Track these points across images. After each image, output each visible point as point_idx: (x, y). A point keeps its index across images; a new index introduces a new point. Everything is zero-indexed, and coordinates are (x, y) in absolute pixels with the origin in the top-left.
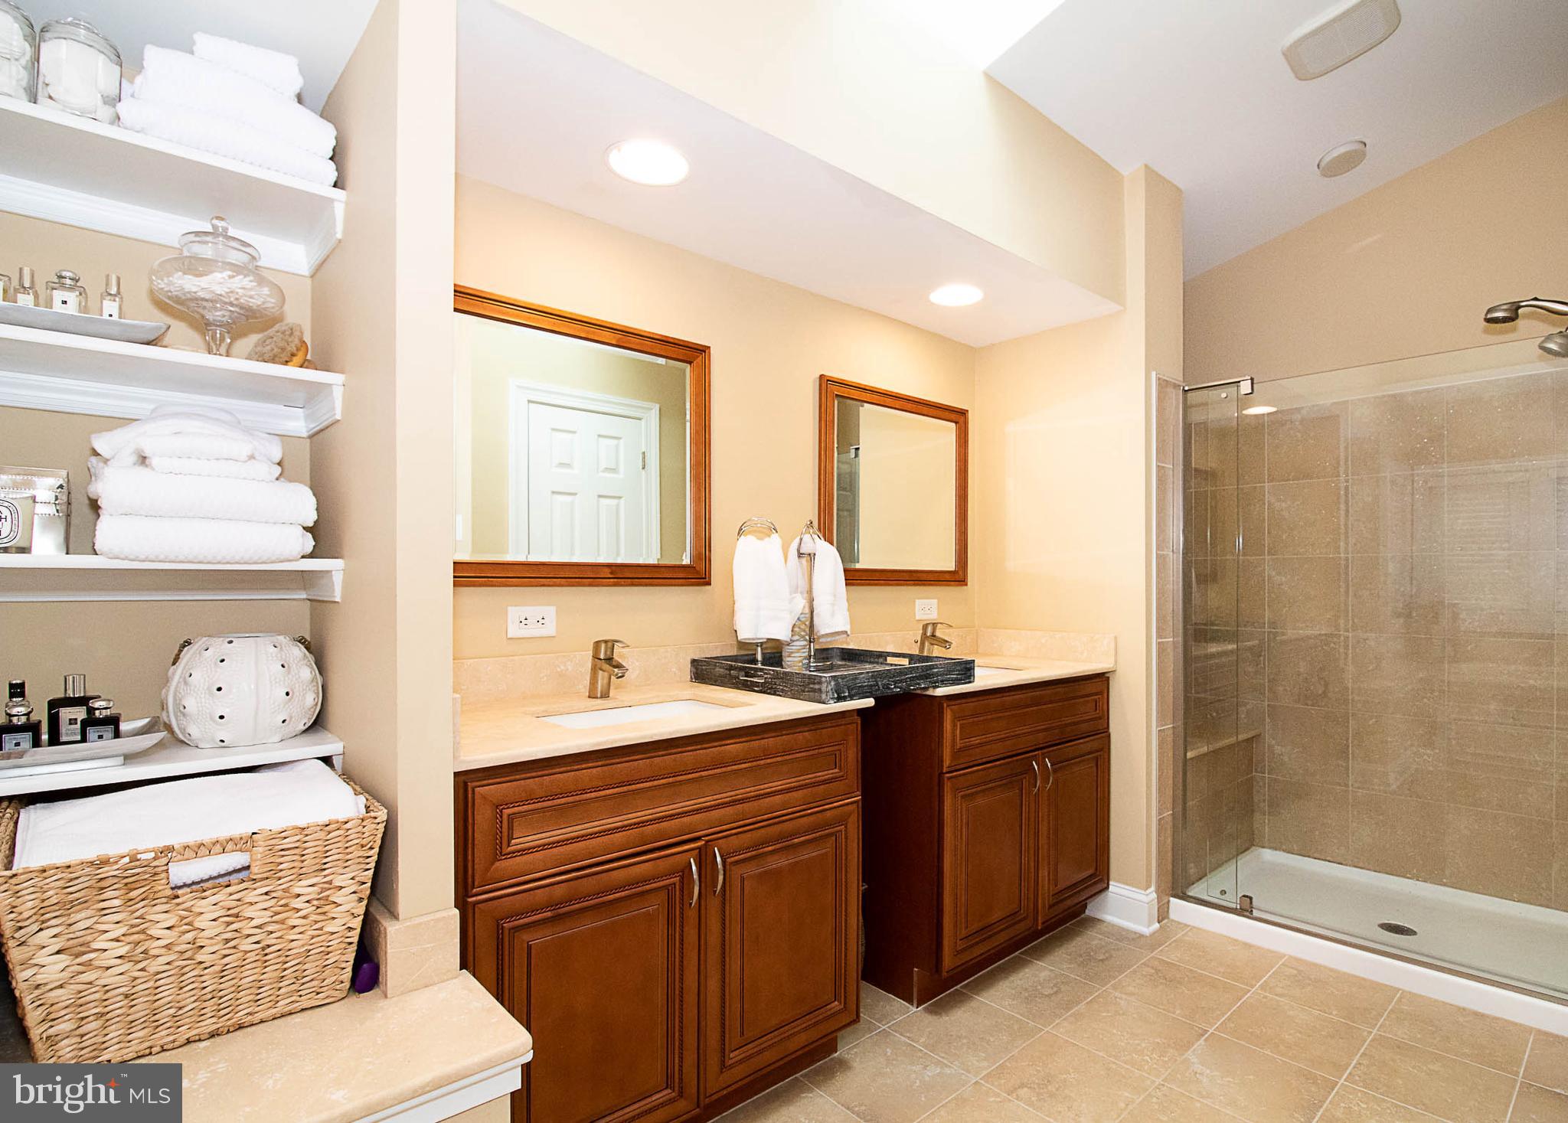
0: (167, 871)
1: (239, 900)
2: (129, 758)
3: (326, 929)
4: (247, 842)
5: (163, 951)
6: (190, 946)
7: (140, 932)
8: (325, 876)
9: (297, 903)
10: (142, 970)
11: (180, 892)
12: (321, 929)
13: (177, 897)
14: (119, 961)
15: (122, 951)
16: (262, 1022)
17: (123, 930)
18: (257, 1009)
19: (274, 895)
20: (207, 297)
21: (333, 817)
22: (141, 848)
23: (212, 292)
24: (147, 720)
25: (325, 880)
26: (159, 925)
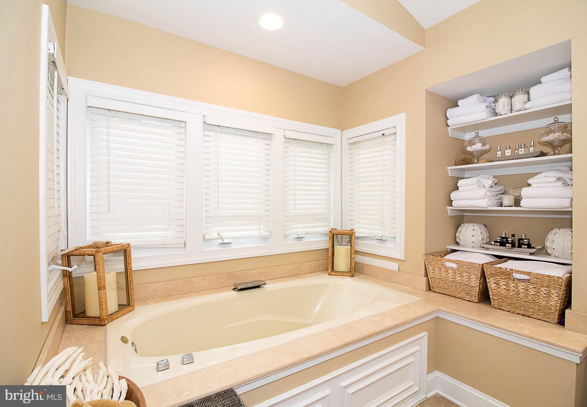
0: (512, 274)
1: (528, 286)
2: (531, 254)
3: (550, 303)
4: (529, 274)
5: (512, 291)
6: (517, 292)
7: (507, 285)
8: (549, 289)
9: (541, 293)
10: (509, 293)
11: (515, 280)
12: (549, 302)
13: (514, 281)
14: (504, 289)
15: (505, 287)
16: (534, 318)
17: (505, 283)
18: (533, 314)
19: (535, 288)
20: (550, 140)
21: (550, 275)
22: (508, 268)
23: (550, 139)
24: (541, 247)
25: (549, 290)
26: (511, 285)
